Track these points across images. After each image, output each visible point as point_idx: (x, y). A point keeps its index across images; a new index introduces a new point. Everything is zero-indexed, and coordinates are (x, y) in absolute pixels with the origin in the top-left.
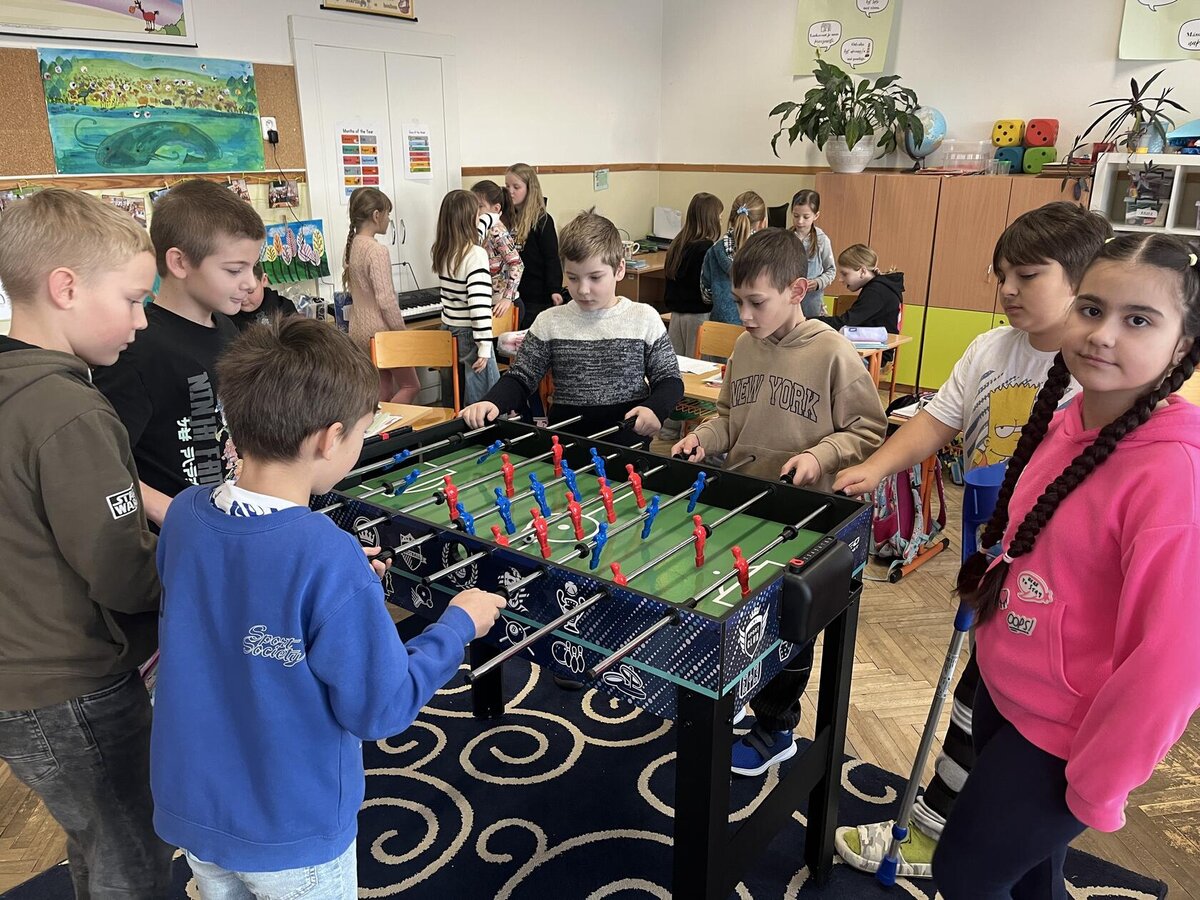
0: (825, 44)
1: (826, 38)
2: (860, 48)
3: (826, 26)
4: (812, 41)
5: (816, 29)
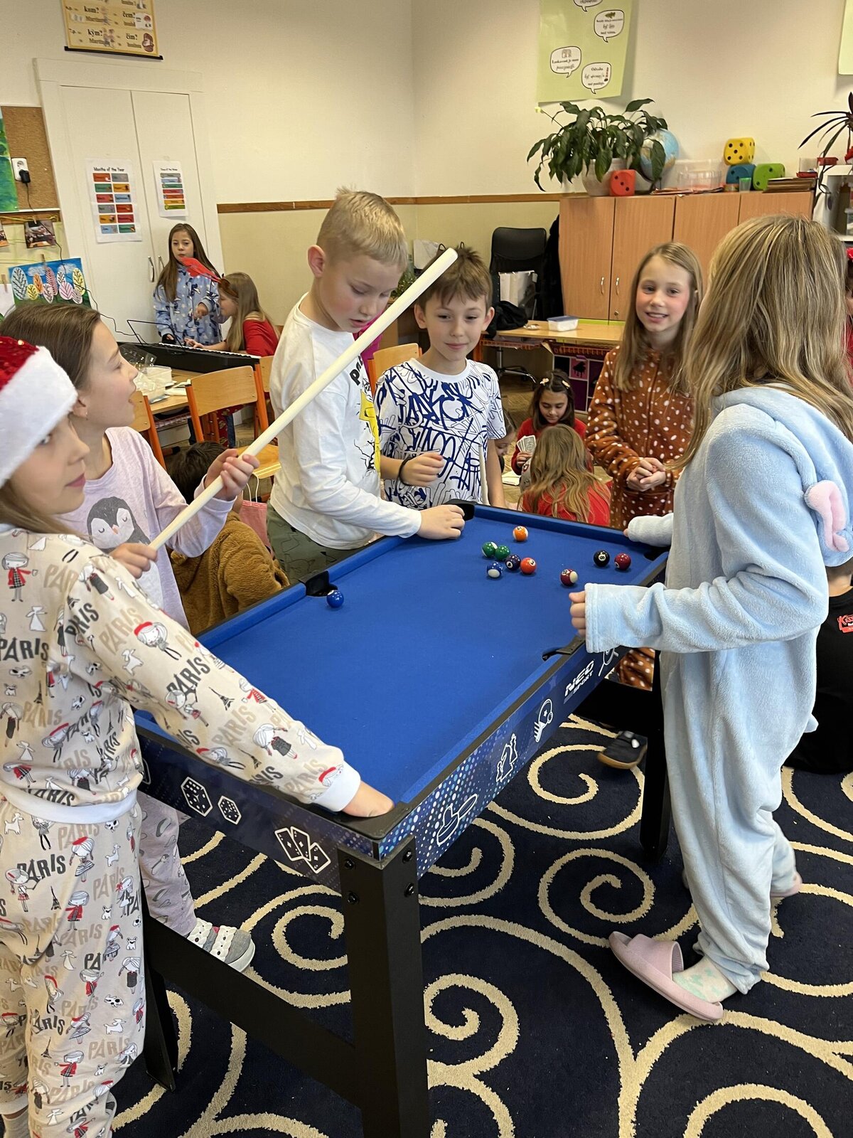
0: (567, 70)
1: (567, 64)
2: (599, 73)
3: (566, 52)
4: (554, 66)
5: (557, 56)
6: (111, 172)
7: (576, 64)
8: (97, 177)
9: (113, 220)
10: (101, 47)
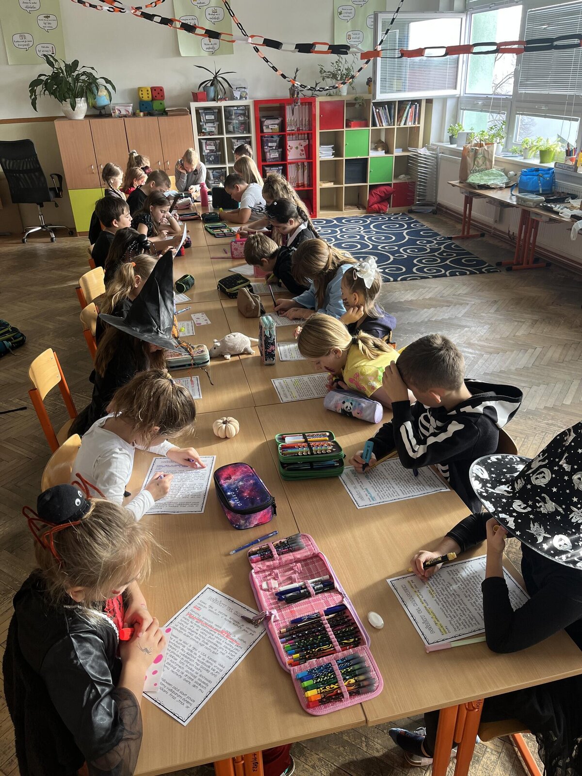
0: (25, 47)
1: (24, 43)
2: (47, 49)
3: (22, 36)
4: (16, 44)
5: (17, 38)
7: (31, 44)
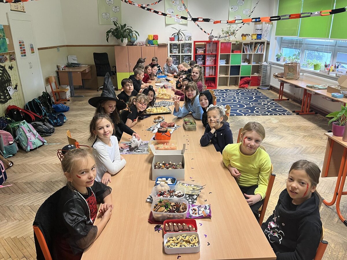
0: (106, 18)
2: (115, 19)
3: (106, 14)
4: (103, 17)
6: (21, 41)
7: (109, 17)
8: (20, 42)
9: (23, 54)
10: (16, 10)
